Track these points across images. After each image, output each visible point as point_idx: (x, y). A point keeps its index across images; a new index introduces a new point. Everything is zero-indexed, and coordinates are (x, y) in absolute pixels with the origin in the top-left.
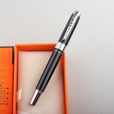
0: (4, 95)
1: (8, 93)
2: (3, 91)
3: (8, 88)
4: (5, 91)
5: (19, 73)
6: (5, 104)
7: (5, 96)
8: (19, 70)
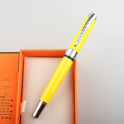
0: (7, 107)
1: (11, 106)
2: (6, 103)
3: (12, 100)
4: (8, 103)
5: (24, 81)
6: (8, 118)
7: (8, 109)
8: (24, 78)
